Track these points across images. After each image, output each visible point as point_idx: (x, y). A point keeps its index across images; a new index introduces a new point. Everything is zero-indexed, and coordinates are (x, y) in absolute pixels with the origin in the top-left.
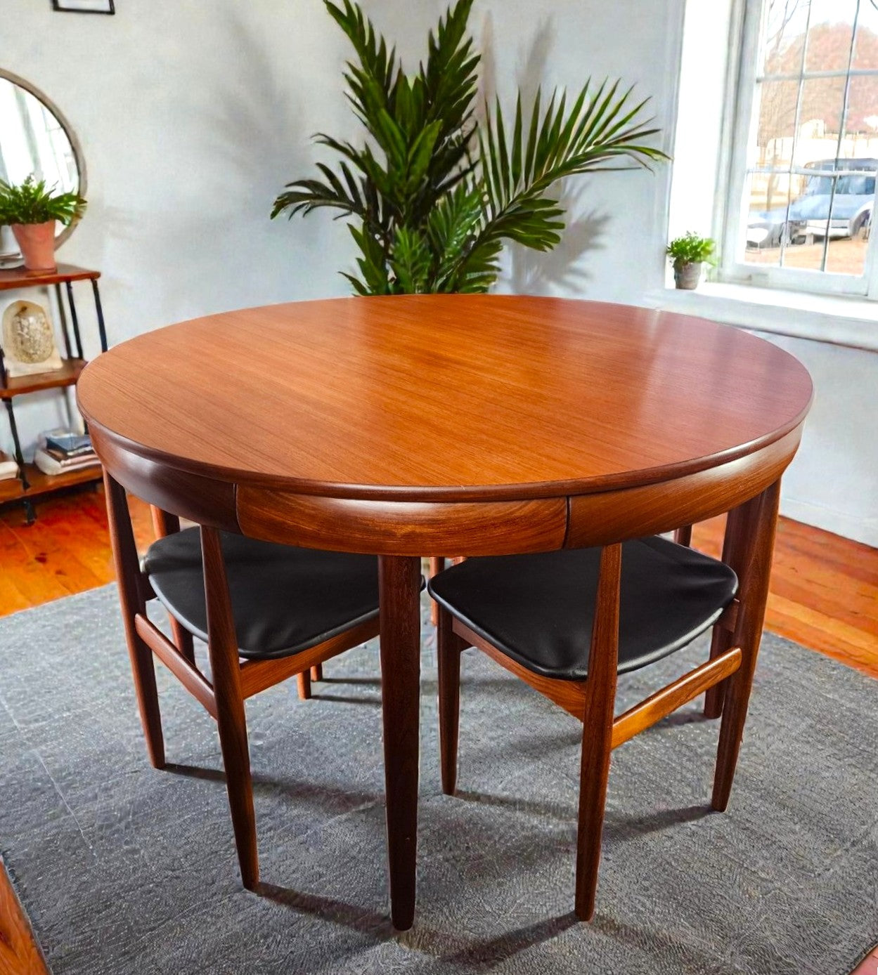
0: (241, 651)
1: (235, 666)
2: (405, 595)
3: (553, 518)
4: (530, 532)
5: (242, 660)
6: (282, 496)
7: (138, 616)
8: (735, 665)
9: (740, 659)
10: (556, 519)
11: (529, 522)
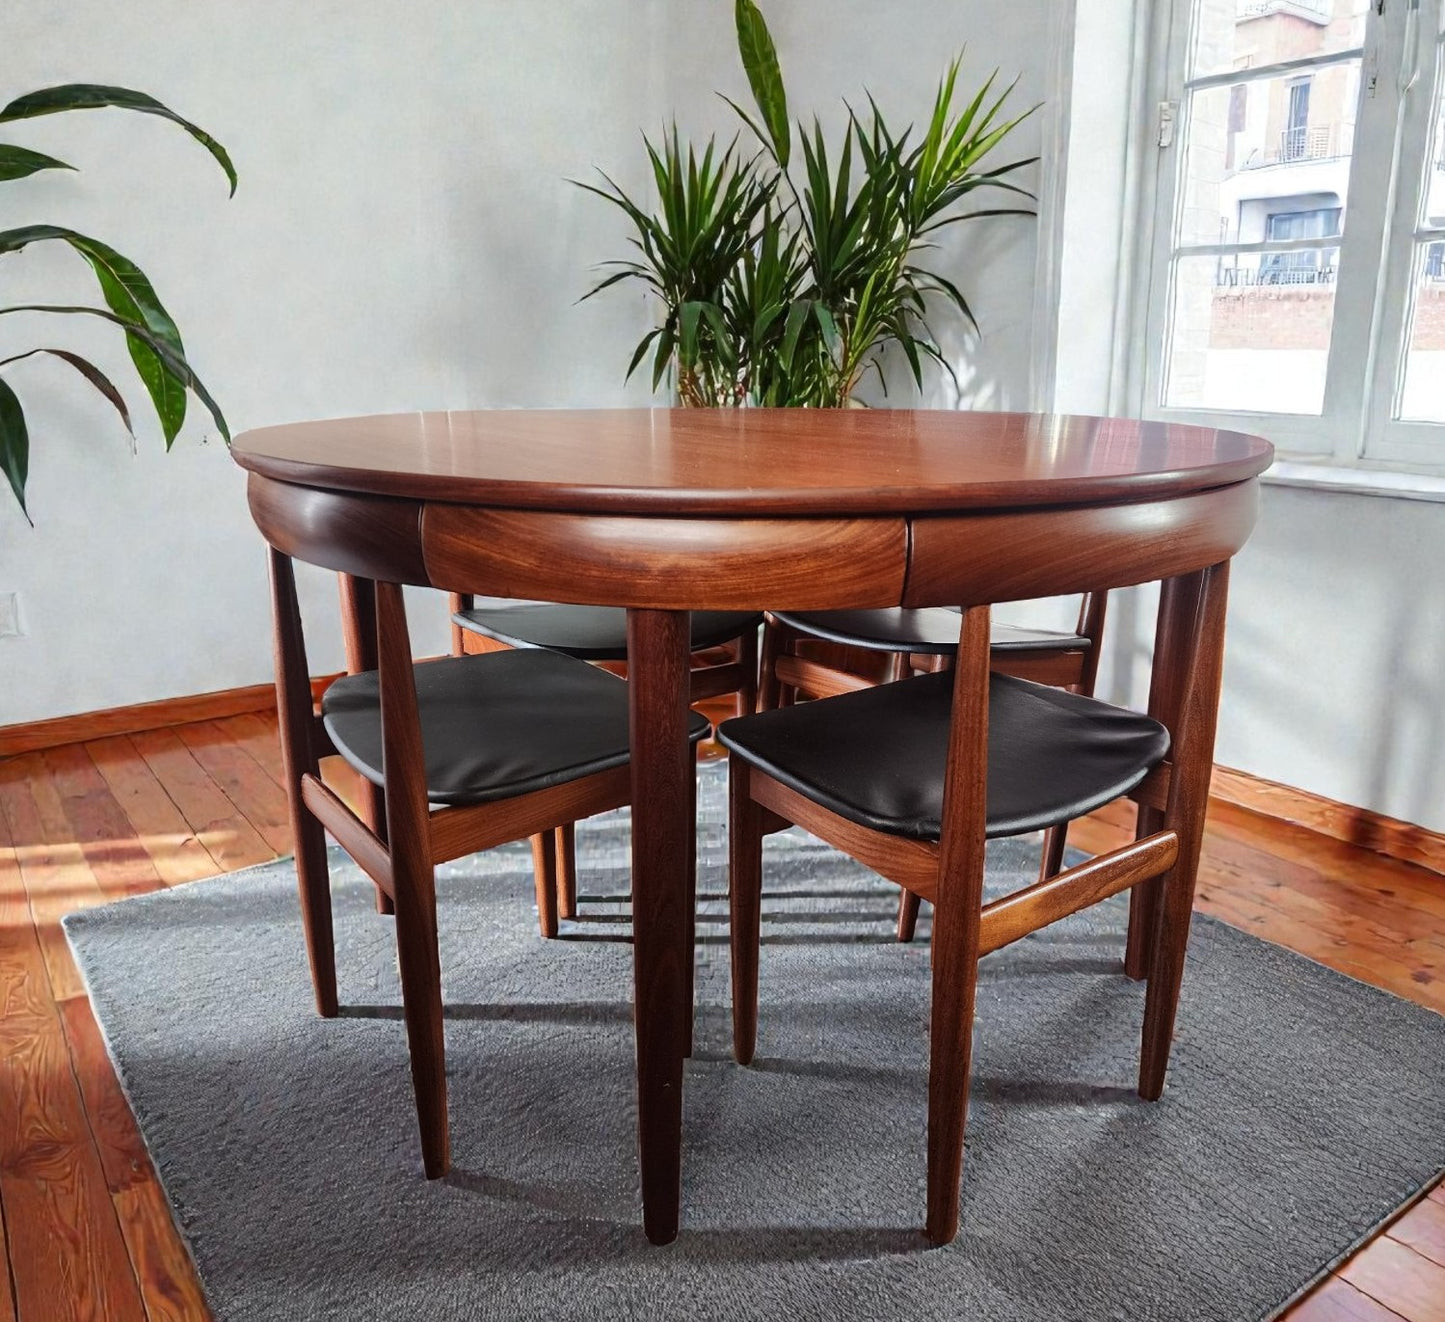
0: (431, 793)
1: (422, 817)
2: (665, 676)
3: (885, 549)
4: (851, 572)
5: (433, 807)
6: (487, 517)
7: (306, 777)
8: (1168, 859)
9: (1176, 849)
10: (891, 552)
11: (849, 555)
